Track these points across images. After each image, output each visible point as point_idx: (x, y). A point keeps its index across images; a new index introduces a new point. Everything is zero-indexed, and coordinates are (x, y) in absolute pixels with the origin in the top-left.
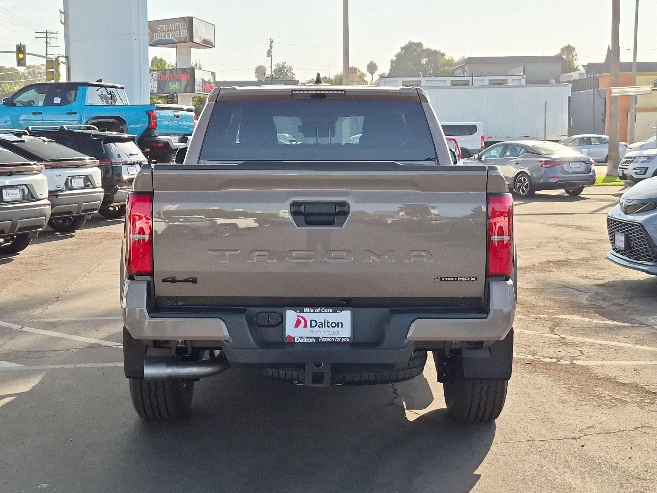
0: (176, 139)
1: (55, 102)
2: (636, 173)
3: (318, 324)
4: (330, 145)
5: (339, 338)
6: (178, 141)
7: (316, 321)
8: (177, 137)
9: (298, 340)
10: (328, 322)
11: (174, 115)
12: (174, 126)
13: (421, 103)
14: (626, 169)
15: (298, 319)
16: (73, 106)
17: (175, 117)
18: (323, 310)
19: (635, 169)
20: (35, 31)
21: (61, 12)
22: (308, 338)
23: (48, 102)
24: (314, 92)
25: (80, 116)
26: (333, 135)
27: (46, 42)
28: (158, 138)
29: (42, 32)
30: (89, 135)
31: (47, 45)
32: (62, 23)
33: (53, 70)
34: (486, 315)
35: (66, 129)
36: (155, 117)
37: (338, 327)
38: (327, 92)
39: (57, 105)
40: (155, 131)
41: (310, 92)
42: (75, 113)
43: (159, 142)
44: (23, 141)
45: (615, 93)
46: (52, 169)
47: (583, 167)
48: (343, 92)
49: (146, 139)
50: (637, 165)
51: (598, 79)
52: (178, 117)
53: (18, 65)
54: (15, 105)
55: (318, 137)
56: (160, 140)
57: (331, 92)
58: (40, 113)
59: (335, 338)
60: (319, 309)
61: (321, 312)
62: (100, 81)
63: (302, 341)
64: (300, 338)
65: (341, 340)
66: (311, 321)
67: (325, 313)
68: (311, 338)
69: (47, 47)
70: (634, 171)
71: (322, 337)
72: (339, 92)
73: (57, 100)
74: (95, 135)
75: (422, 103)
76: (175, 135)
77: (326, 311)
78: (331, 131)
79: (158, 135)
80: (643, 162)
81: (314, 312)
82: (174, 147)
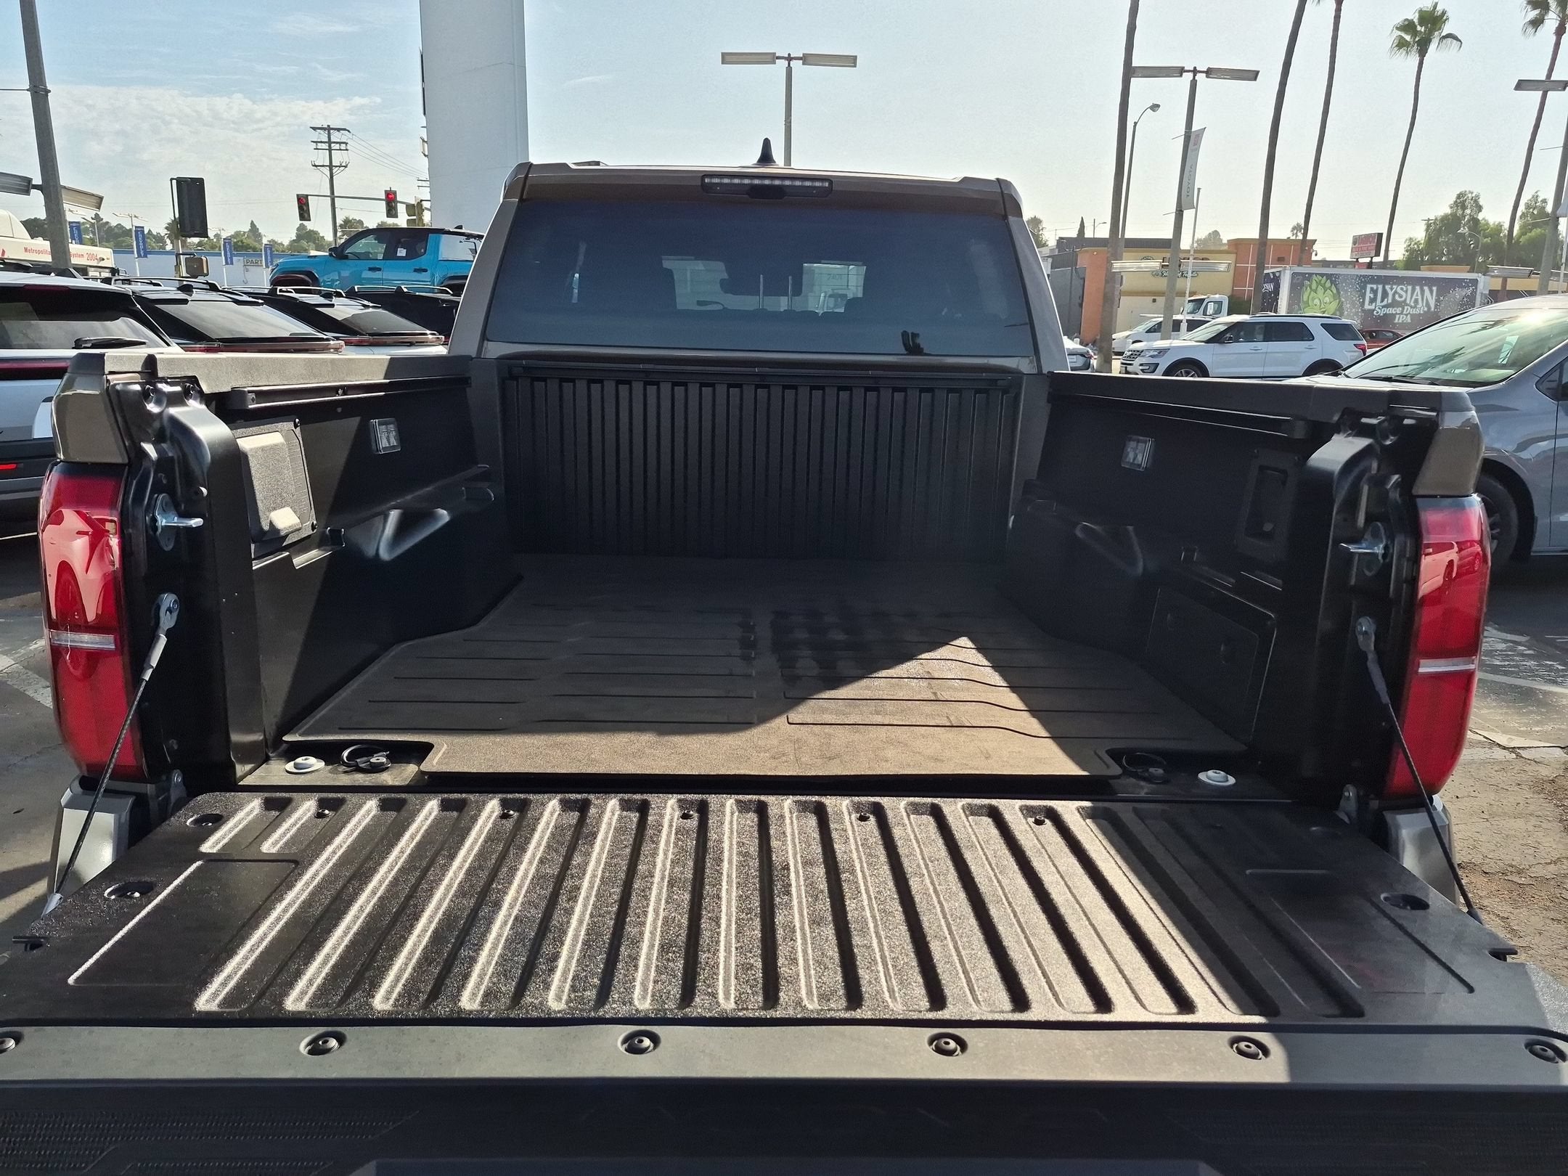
1: (399, 254)
2: (1142, 370)
4: (790, 316)
13: (1005, 217)
14: (1130, 364)
16: (423, 261)
19: (1141, 365)
21: (423, 141)
23: (390, 255)
24: (756, 182)
25: (433, 275)
26: (798, 291)
30: (437, 299)
32: (425, 155)
33: (414, 217)
35: (405, 290)
38: (787, 183)
39: (401, 258)
41: (746, 181)
42: (425, 271)
44: (332, 306)
45: (1116, 268)
46: (371, 348)
47: (1080, 361)
48: (827, 184)
50: (1144, 360)
51: (1077, 256)
53: (388, 217)
54: (346, 257)
55: (765, 294)
57: (798, 183)
58: (379, 269)
62: (460, 227)
70: (1141, 368)
72: (818, 184)
73: (402, 252)
74: (444, 301)
75: (1010, 217)
78: (793, 279)
80: (1152, 356)
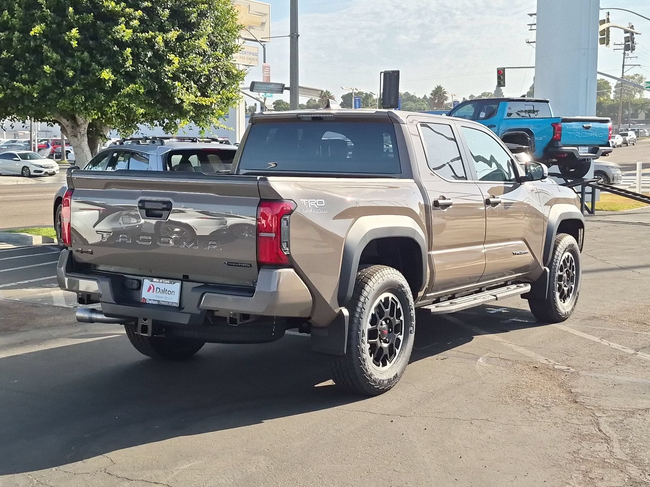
0: (586, 150)
1: (480, 116)
3: (161, 291)
5: (171, 302)
6: (587, 152)
7: (159, 288)
8: (587, 148)
9: (148, 301)
10: (166, 290)
11: (583, 126)
12: (582, 137)
15: (150, 286)
16: (494, 120)
17: (584, 128)
18: (164, 281)
20: (614, 44)
22: (154, 300)
23: (476, 117)
24: (313, 116)
25: (498, 129)
27: (623, 53)
28: (561, 149)
29: (621, 43)
31: (624, 56)
34: (251, 295)
36: (560, 129)
37: (172, 294)
38: (321, 116)
39: (482, 119)
40: (559, 142)
41: (310, 116)
43: (564, 152)
48: (333, 116)
49: (550, 150)
52: (588, 128)
56: (564, 151)
59: (169, 302)
60: (162, 280)
61: (162, 282)
63: (150, 302)
64: (150, 300)
65: (172, 304)
66: (157, 288)
67: (165, 283)
68: (155, 300)
69: (624, 58)
71: (162, 301)
72: (330, 115)
73: (483, 115)
76: (585, 146)
77: (166, 282)
79: (562, 146)
81: (159, 282)
82: (580, 158)
